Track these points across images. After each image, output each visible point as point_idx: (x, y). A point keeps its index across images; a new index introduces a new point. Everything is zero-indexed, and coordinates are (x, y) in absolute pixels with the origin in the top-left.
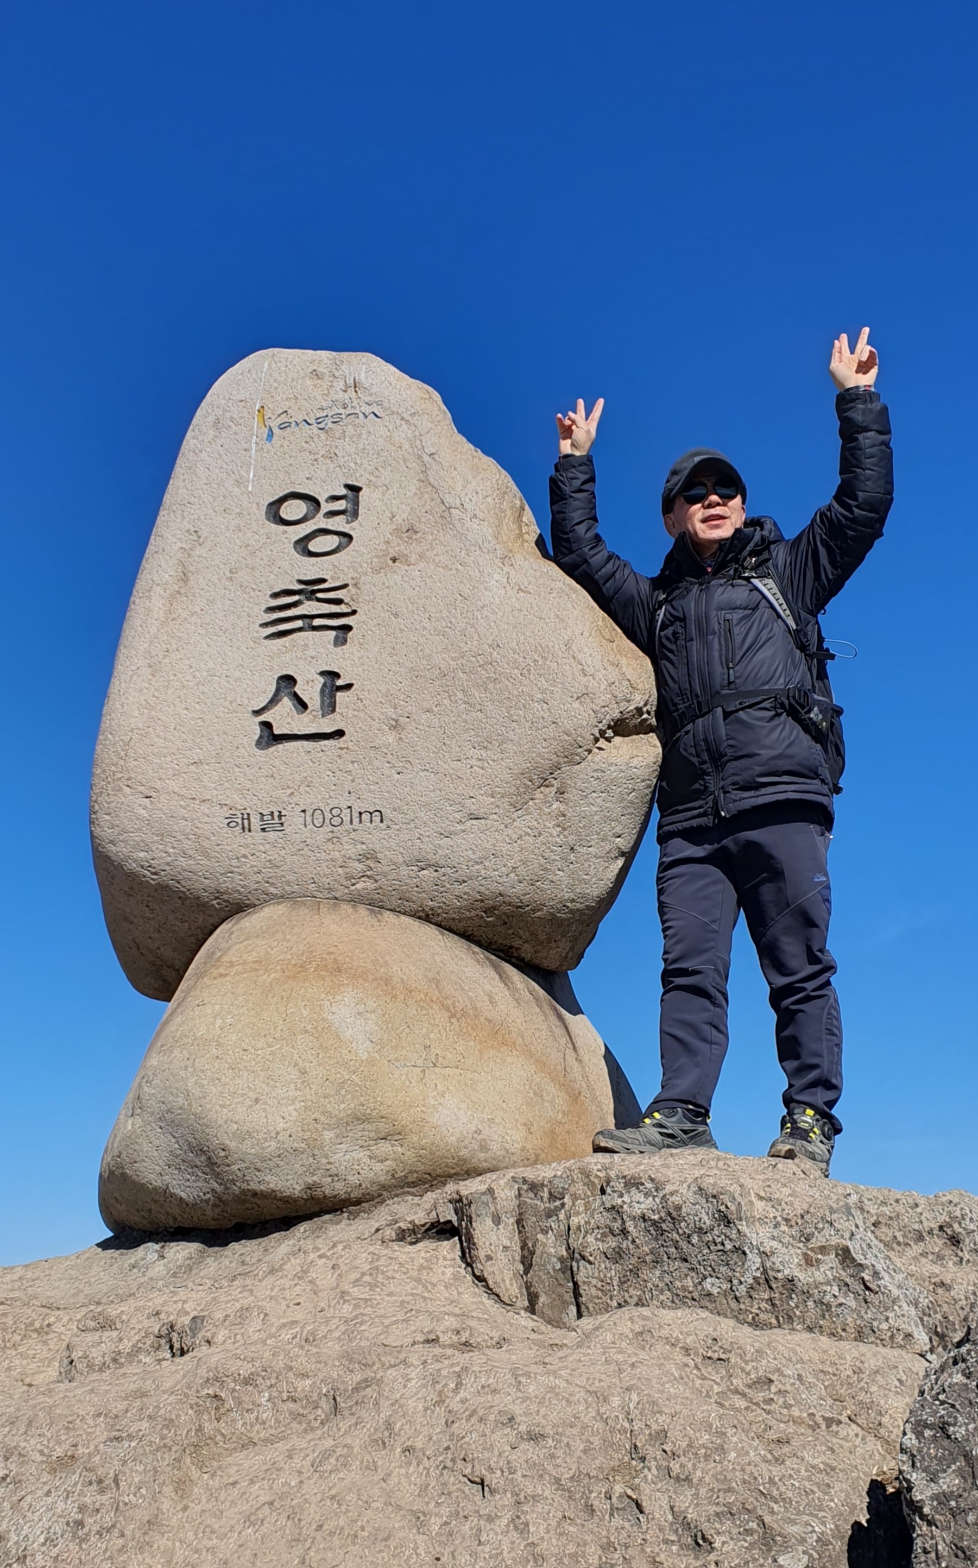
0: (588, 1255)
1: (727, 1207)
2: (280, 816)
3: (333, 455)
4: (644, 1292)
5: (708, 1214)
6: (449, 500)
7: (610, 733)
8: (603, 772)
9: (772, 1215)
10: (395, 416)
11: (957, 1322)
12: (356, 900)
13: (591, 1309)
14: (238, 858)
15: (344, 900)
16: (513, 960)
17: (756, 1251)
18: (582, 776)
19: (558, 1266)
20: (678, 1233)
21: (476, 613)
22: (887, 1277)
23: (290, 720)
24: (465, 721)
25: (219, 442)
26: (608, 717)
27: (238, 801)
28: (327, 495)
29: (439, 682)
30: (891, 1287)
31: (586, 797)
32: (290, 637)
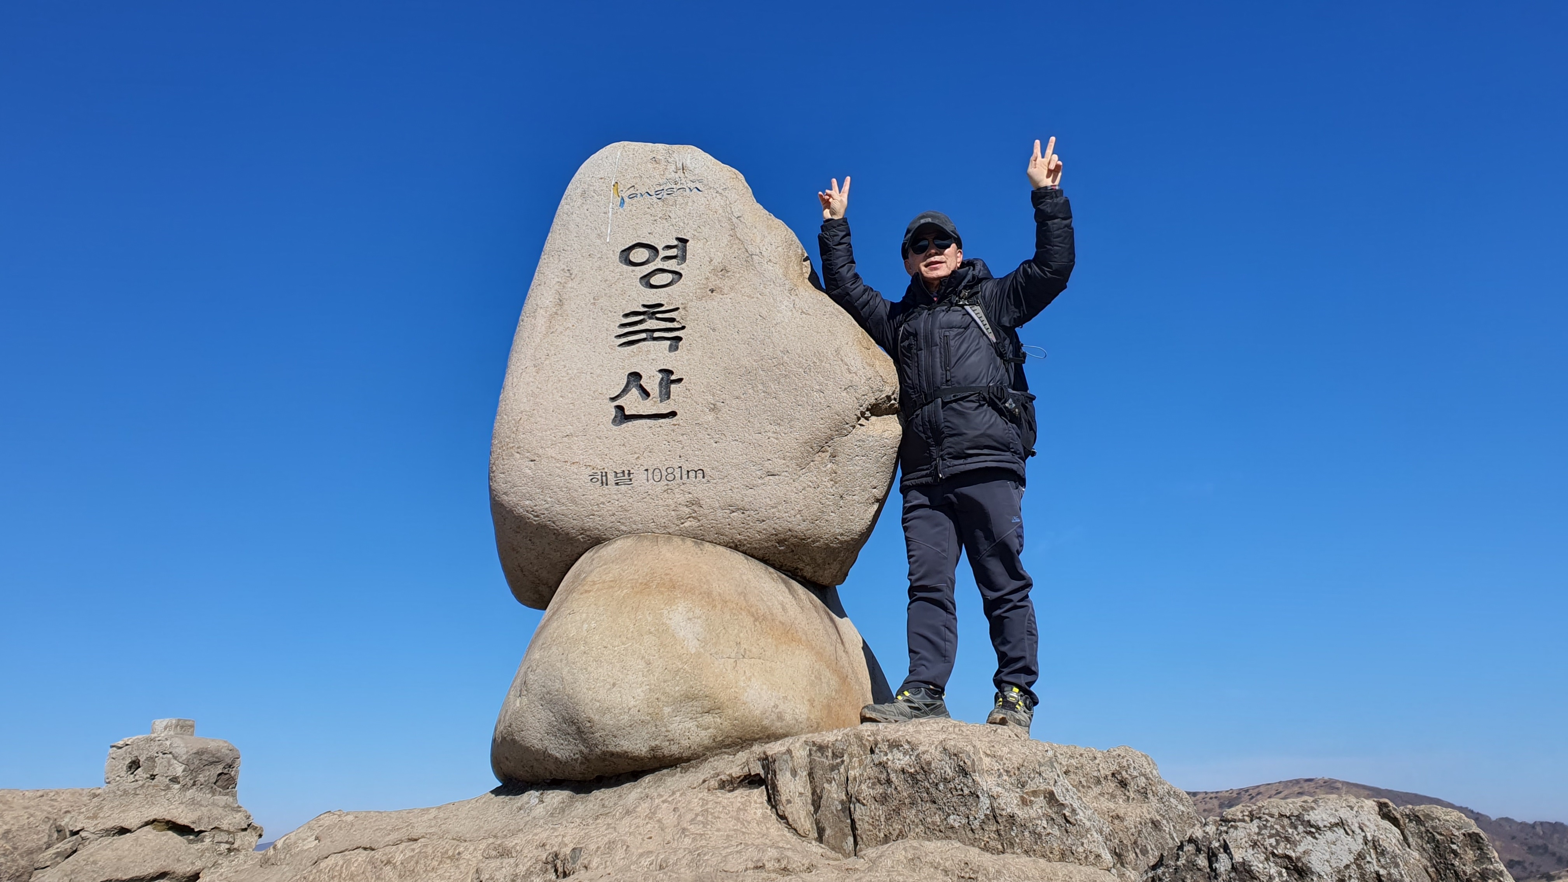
0: (862, 799)
1: (965, 762)
2: (629, 474)
3: (667, 217)
4: (904, 826)
5: (951, 768)
6: (751, 249)
7: (868, 414)
8: (864, 441)
9: (996, 768)
10: (712, 190)
11: (1129, 845)
12: (684, 535)
13: (865, 839)
14: (598, 505)
15: (675, 535)
16: (798, 578)
17: (986, 795)
18: (848, 445)
19: (840, 807)
20: (929, 782)
21: (773, 329)
22: (1081, 814)
23: (636, 405)
24: (764, 405)
25: (585, 207)
26: (867, 403)
27: (599, 463)
28: (664, 245)
29: (745, 378)
30: (1085, 821)
31: (851, 459)
32: (637, 345)
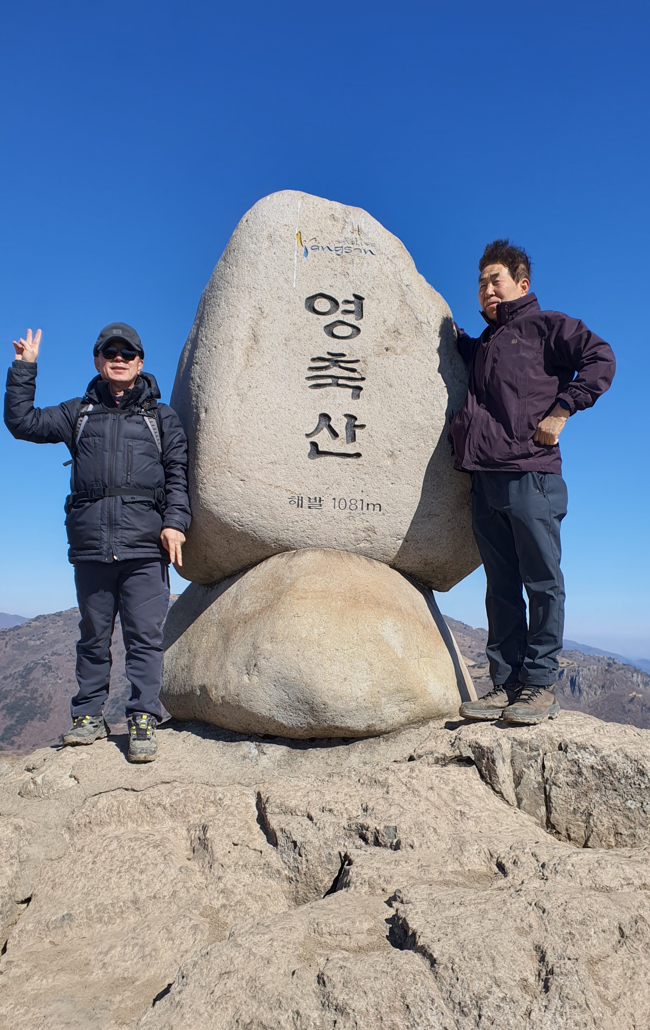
0: (559, 783)
1: (643, 767)
2: (320, 501)
3: (346, 274)
5: (631, 769)
6: (420, 317)
10: (383, 256)
12: (360, 553)
13: (558, 810)
14: (293, 522)
15: (351, 552)
19: (536, 786)
20: (613, 777)
23: (328, 443)
25: (272, 251)
27: (297, 489)
28: (343, 299)
29: (420, 433)
32: (325, 389)
